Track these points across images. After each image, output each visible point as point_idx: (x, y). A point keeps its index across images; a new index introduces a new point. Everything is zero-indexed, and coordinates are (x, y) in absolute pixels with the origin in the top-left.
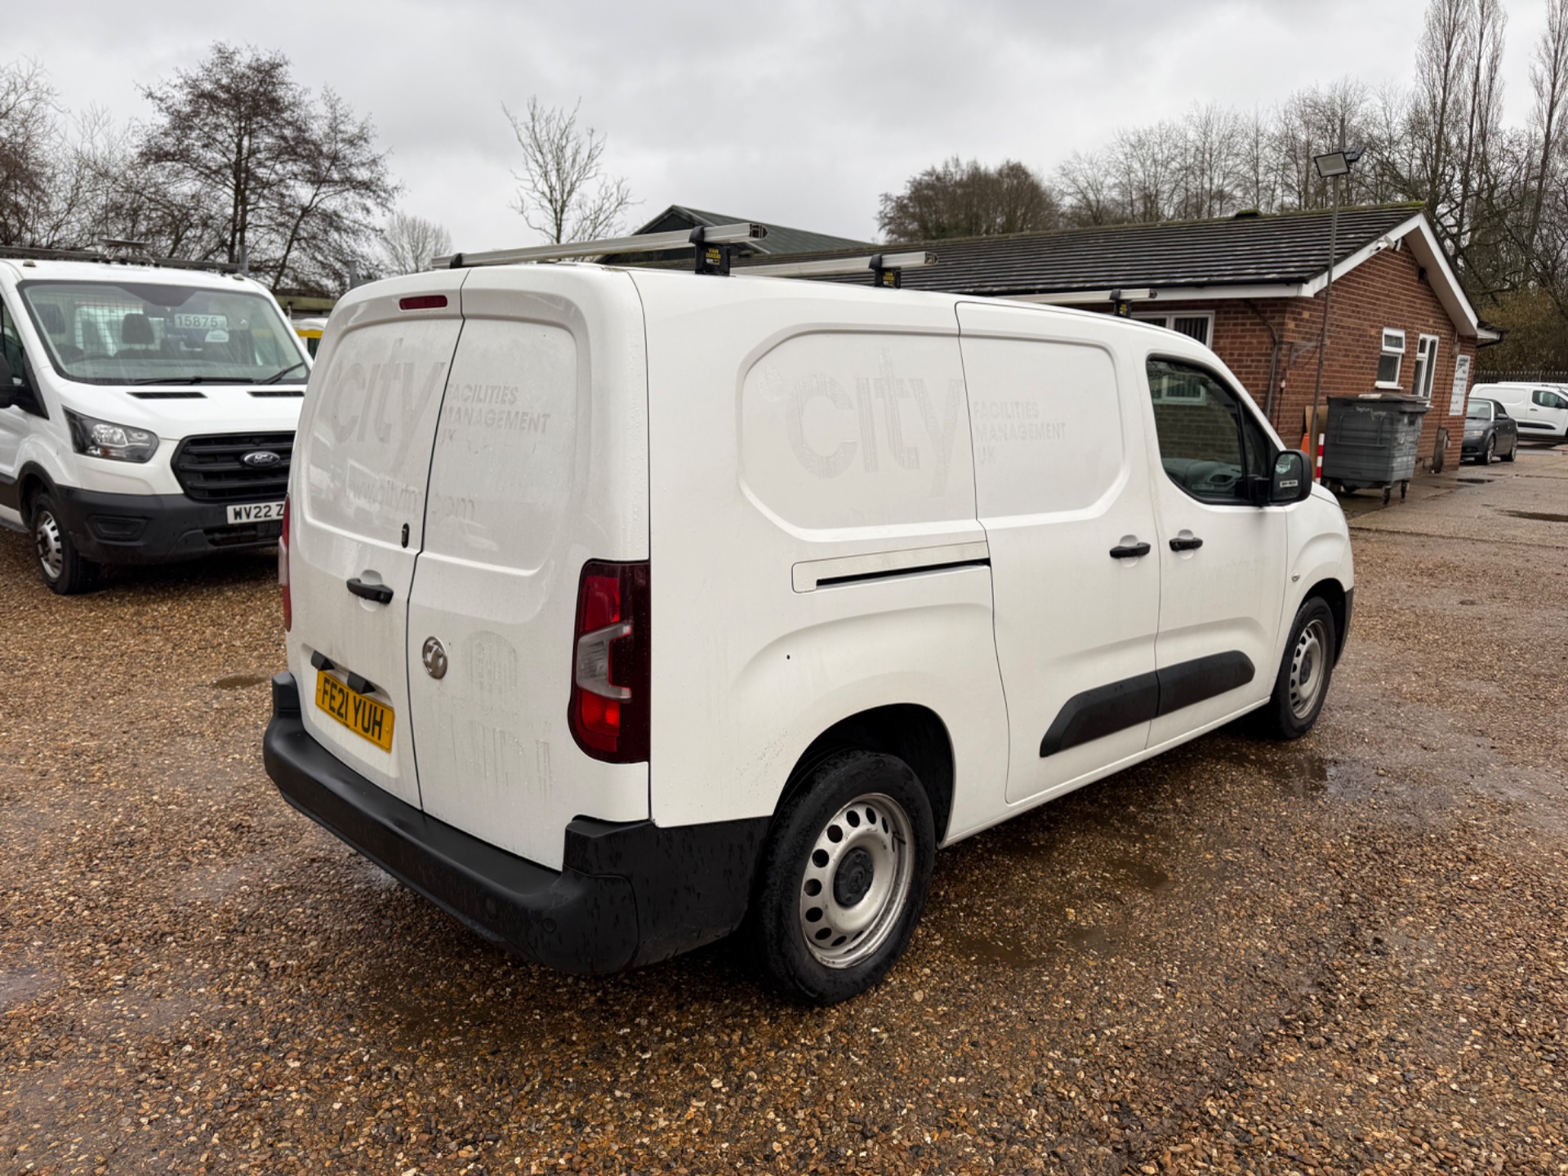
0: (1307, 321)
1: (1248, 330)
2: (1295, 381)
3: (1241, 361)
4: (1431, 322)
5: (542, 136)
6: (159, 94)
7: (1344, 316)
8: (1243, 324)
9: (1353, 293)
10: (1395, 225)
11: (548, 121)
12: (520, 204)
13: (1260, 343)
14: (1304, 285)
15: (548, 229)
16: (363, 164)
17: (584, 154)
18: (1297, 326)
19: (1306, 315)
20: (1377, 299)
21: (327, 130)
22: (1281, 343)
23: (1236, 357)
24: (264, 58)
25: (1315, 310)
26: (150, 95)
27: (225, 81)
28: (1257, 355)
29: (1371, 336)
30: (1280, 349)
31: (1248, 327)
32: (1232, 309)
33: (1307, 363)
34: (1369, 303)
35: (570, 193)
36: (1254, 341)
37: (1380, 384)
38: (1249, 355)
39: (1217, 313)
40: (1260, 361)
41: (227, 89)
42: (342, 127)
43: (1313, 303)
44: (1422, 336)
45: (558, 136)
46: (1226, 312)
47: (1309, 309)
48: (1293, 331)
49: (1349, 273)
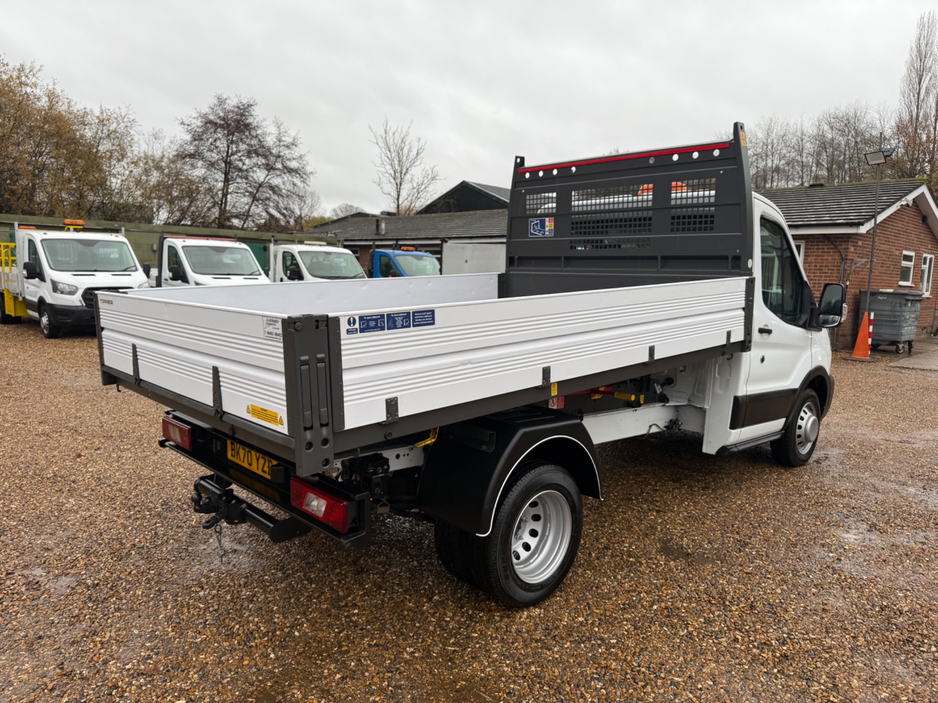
0: (861, 247)
1: (826, 252)
2: (854, 281)
3: (822, 270)
4: (930, 247)
5: (391, 142)
6: (187, 122)
7: (881, 243)
8: (823, 249)
9: (886, 231)
10: (911, 191)
11: (394, 134)
12: (378, 180)
13: (832, 259)
14: (861, 227)
15: (392, 194)
16: (294, 159)
17: (414, 152)
18: (855, 249)
19: (860, 243)
20: (900, 234)
21: (275, 140)
22: (847, 259)
23: (818, 267)
24: (245, 102)
25: (865, 240)
26: (183, 123)
27: (222, 114)
28: (831, 266)
29: (896, 256)
30: (846, 263)
31: (826, 250)
32: (816, 240)
33: (862, 271)
34: (895, 236)
35: (405, 174)
36: (830, 258)
37: (902, 283)
38: (826, 266)
39: (806, 242)
40: (833, 270)
41: (223, 119)
42: (283, 139)
43: (864, 237)
44: (925, 255)
45: (400, 142)
46: (812, 242)
47: (862, 240)
48: (853, 253)
49: (885, 220)
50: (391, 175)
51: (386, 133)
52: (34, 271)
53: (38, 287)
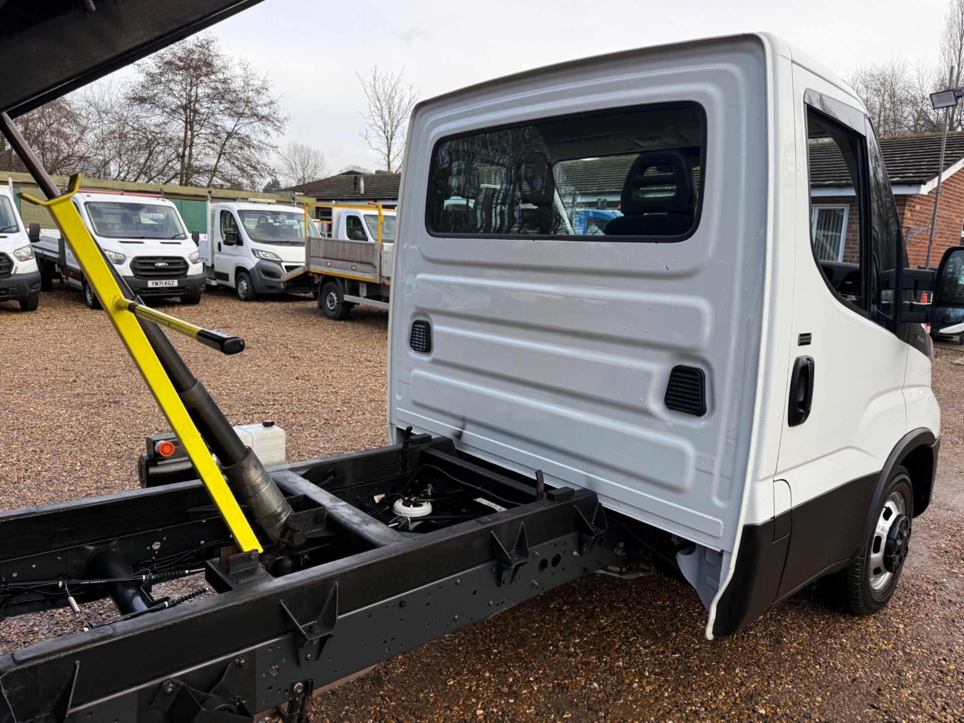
0: (918, 211)
5: (380, 91)
7: (942, 209)
9: (948, 193)
11: (383, 81)
14: (922, 186)
15: (382, 150)
16: (265, 105)
17: (406, 102)
18: (912, 215)
19: (918, 208)
20: (961, 198)
21: (242, 83)
29: (956, 224)
33: (919, 243)
34: (956, 200)
35: (397, 126)
42: (252, 82)
43: (922, 199)
45: (390, 90)
48: (910, 219)
49: (948, 179)
50: (380, 127)
51: (375, 80)
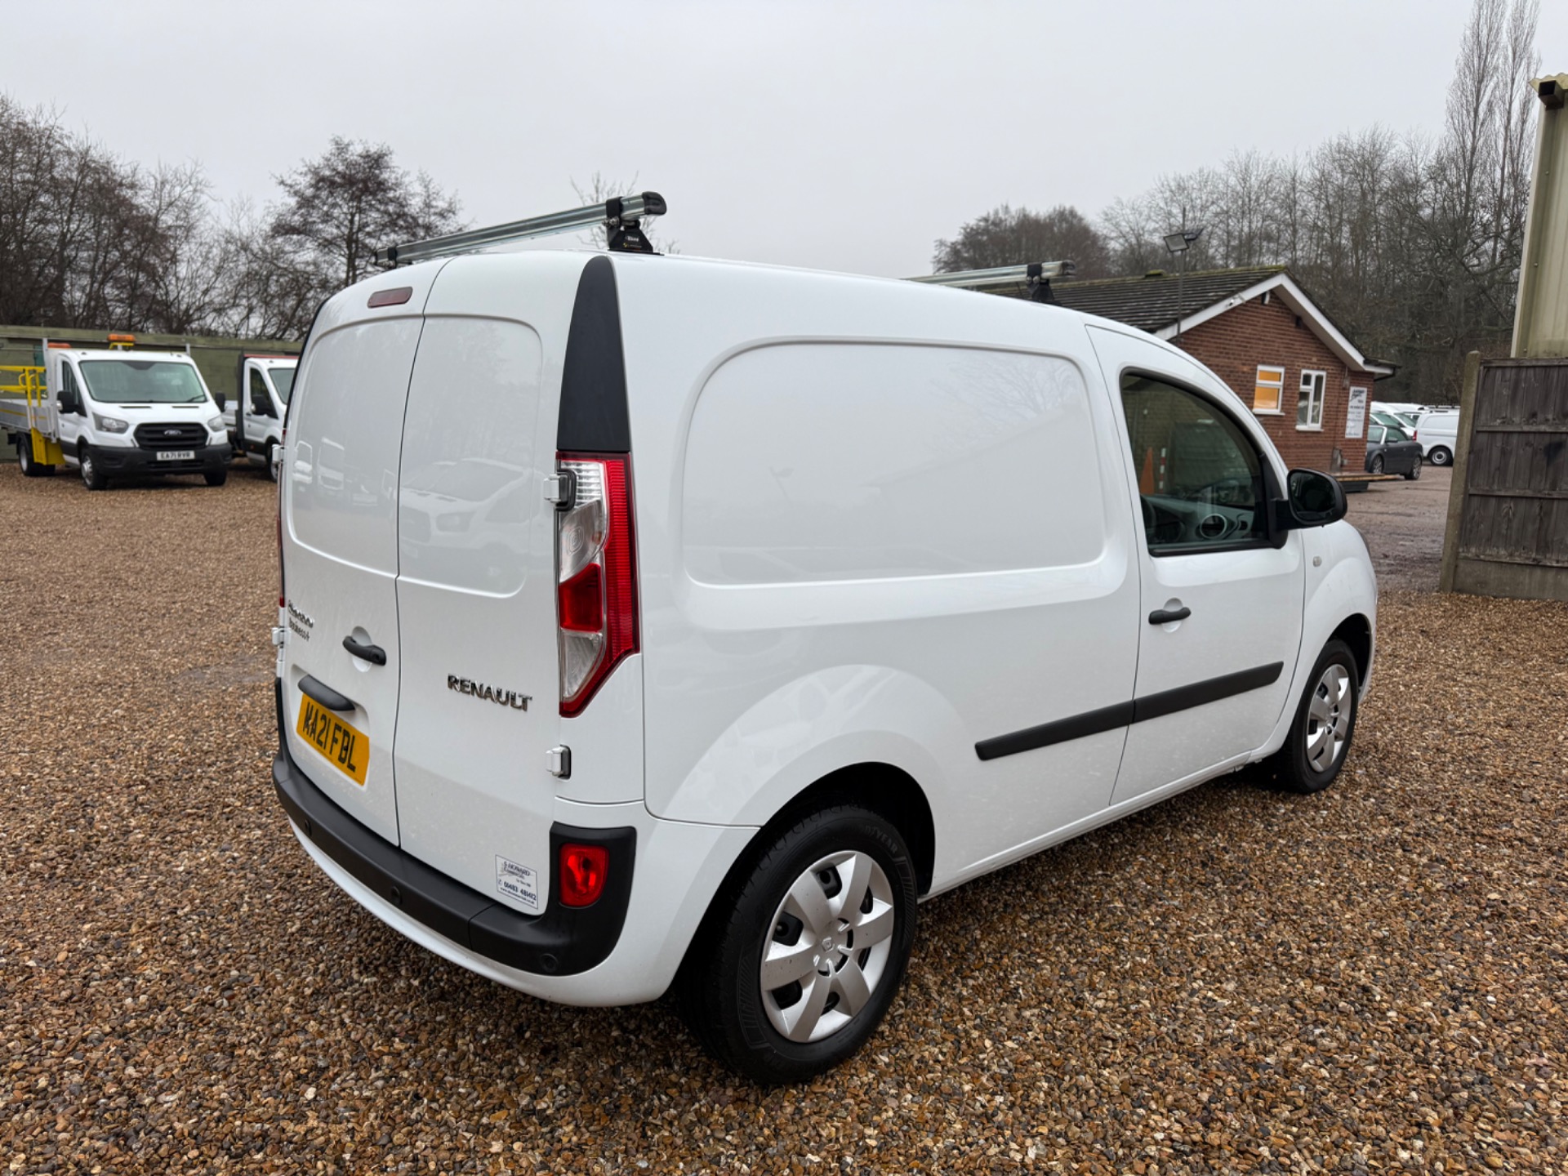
6: (289, 182)
9: (1219, 338)
20: (1247, 342)
21: (422, 205)
24: (373, 150)
26: (282, 183)
27: (341, 168)
29: (1244, 373)
34: (1240, 347)
41: (343, 176)
42: (434, 203)
44: (1304, 372)
51: (597, 191)
52: (71, 403)
53: (77, 423)
